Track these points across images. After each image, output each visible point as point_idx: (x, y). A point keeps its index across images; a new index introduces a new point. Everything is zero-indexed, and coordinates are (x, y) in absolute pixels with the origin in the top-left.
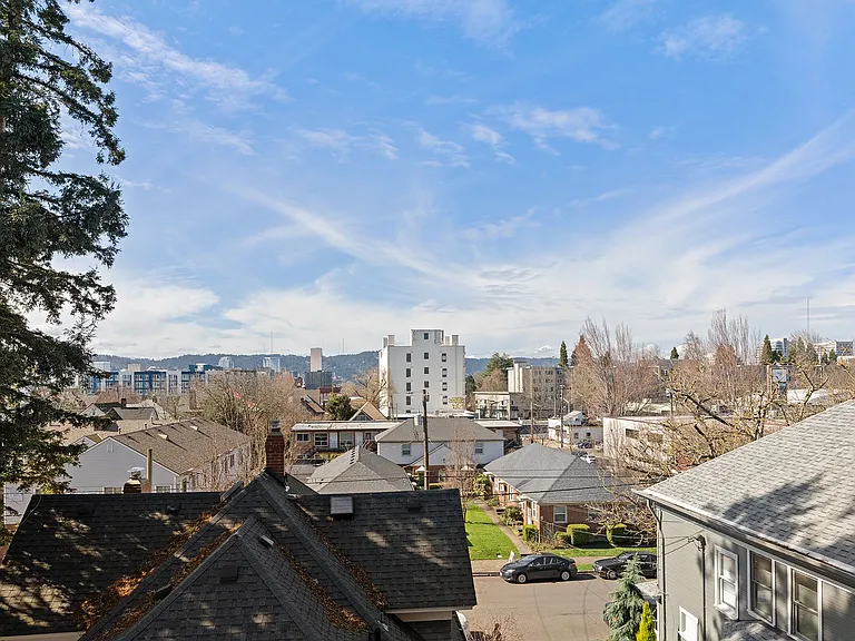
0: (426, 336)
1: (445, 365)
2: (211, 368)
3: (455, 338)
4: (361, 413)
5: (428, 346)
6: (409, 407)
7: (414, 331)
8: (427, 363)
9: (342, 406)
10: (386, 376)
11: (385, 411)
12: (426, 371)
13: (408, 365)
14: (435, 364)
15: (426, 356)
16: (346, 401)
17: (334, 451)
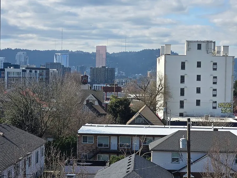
0: (199, 47)
1: (215, 73)
2: (10, 65)
3: (226, 48)
4: (139, 116)
5: (201, 55)
6: (182, 111)
7: (189, 42)
8: (199, 71)
9: (121, 108)
10: (163, 82)
11: (161, 114)
12: (199, 78)
13: (182, 73)
14: (206, 72)
15: (199, 64)
16: (126, 103)
17: (114, 152)
